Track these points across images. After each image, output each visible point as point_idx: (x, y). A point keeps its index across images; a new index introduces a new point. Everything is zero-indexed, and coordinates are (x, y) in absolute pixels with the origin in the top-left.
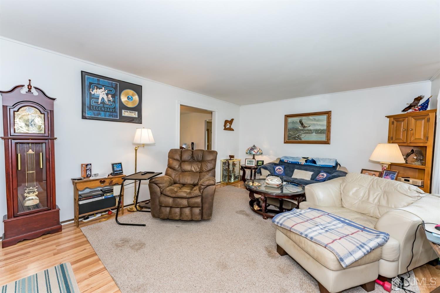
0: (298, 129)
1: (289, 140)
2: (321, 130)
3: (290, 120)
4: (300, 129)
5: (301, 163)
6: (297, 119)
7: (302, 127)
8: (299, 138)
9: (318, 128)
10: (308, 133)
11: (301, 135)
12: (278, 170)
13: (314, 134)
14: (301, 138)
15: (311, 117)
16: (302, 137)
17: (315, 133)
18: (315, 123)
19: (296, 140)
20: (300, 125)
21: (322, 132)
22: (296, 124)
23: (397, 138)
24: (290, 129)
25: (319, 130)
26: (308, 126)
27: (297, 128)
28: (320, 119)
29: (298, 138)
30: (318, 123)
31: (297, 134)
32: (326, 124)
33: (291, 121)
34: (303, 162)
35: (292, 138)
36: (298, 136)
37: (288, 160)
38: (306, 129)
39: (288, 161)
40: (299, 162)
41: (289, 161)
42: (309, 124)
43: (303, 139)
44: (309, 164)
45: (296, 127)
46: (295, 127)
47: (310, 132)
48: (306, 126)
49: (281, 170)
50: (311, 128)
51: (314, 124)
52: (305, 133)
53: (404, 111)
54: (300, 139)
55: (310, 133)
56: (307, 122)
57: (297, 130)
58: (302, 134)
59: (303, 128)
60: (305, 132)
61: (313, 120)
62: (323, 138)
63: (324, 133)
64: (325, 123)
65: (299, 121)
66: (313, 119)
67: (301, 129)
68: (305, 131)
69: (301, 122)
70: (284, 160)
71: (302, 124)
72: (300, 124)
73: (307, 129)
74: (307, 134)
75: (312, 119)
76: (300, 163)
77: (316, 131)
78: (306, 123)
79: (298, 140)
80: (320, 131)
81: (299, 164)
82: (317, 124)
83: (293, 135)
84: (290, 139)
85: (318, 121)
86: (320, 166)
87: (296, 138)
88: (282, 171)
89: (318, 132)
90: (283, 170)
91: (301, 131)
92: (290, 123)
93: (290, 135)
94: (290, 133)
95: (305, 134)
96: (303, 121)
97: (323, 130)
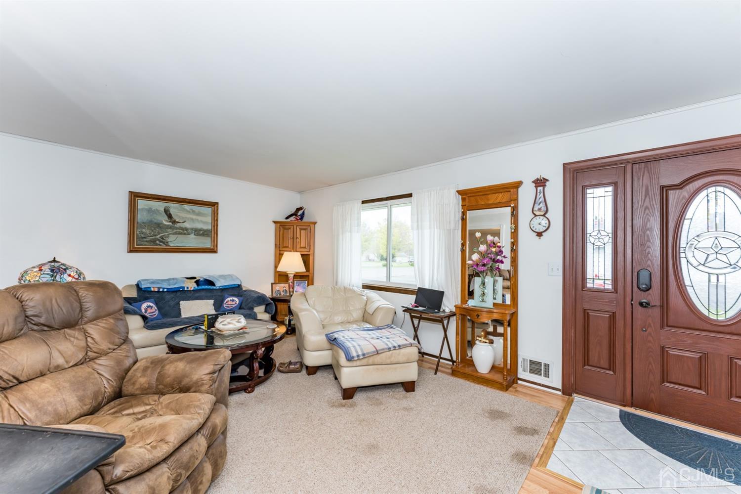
0: (161, 225)
1: (142, 245)
2: (204, 230)
3: (142, 204)
4: (165, 225)
5: (188, 288)
6: (160, 206)
7: (170, 222)
8: (164, 243)
9: (199, 226)
10: (181, 234)
11: (168, 236)
12: (149, 310)
13: (192, 236)
14: (167, 242)
15: (187, 207)
16: (169, 240)
17: (195, 235)
18: (194, 217)
19: (157, 245)
20: (166, 218)
21: (205, 233)
22: (156, 214)
23: (284, 246)
24: (143, 223)
25: (200, 230)
26: (182, 222)
27: (160, 222)
28: (202, 212)
29: (161, 242)
30: (200, 218)
31: (159, 233)
32: (210, 222)
33: (146, 207)
34: (192, 285)
35: (147, 241)
36: (163, 239)
37: (159, 286)
38: (178, 225)
39: (159, 288)
40: (184, 287)
41: (164, 288)
42: (183, 218)
43: (172, 245)
44: (203, 287)
45: (155, 221)
46: (153, 220)
47: (185, 232)
48: (177, 220)
49: (153, 310)
50: (187, 225)
51: (192, 220)
52: (176, 233)
53: (287, 218)
54: (166, 244)
55: (185, 234)
56: (179, 214)
57: (159, 225)
58: (170, 235)
59: (173, 224)
60: (175, 231)
61: (189, 212)
62: (207, 243)
63: (208, 235)
64: (209, 219)
65: (163, 210)
66: (191, 211)
67: (168, 225)
68: (176, 229)
69: (166, 211)
70: (150, 288)
71: (170, 216)
72: (166, 215)
73: (180, 227)
74: (180, 236)
75: (189, 210)
76: (186, 289)
77: (196, 231)
78: (177, 215)
79: (161, 245)
80: (201, 232)
81: (183, 290)
82: (198, 220)
83: (149, 236)
84: (143, 243)
85: (199, 214)
86: (221, 288)
87: (158, 242)
88: (156, 310)
89: (199, 233)
90: (156, 308)
91: (168, 229)
92: (142, 209)
93: (142, 235)
94: (144, 230)
95: (177, 236)
96: (172, 211)
97: (207, 231)
